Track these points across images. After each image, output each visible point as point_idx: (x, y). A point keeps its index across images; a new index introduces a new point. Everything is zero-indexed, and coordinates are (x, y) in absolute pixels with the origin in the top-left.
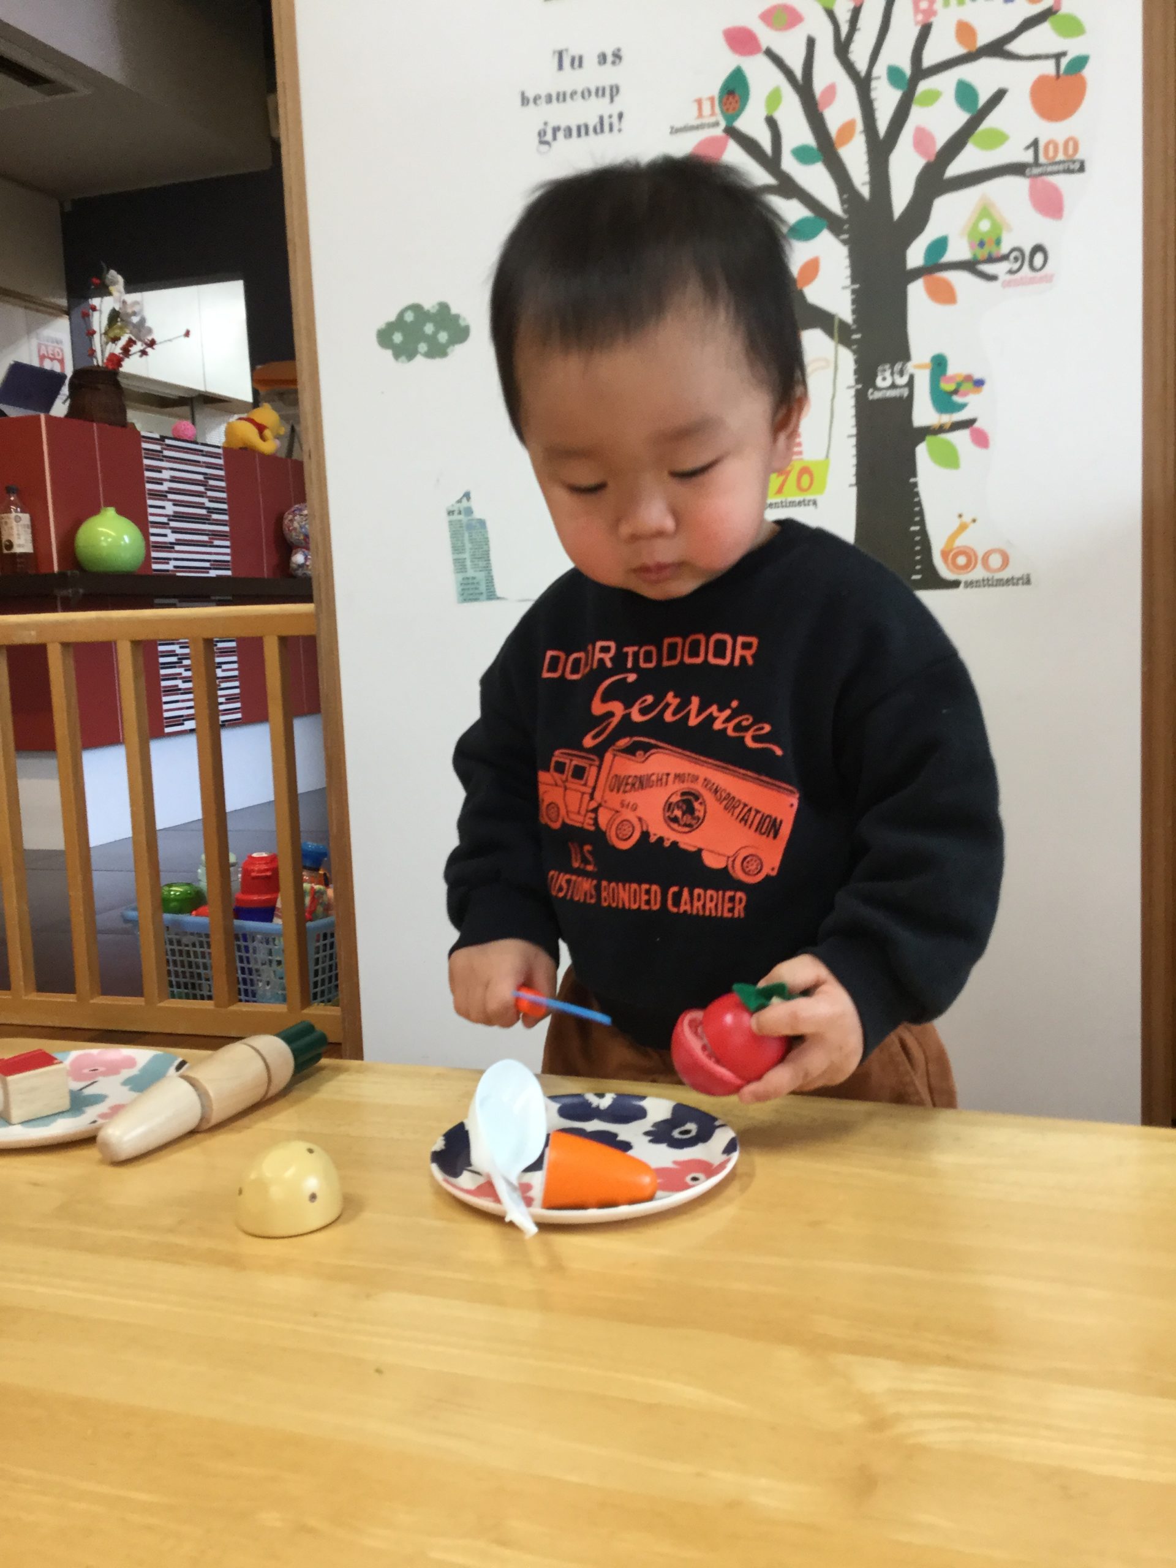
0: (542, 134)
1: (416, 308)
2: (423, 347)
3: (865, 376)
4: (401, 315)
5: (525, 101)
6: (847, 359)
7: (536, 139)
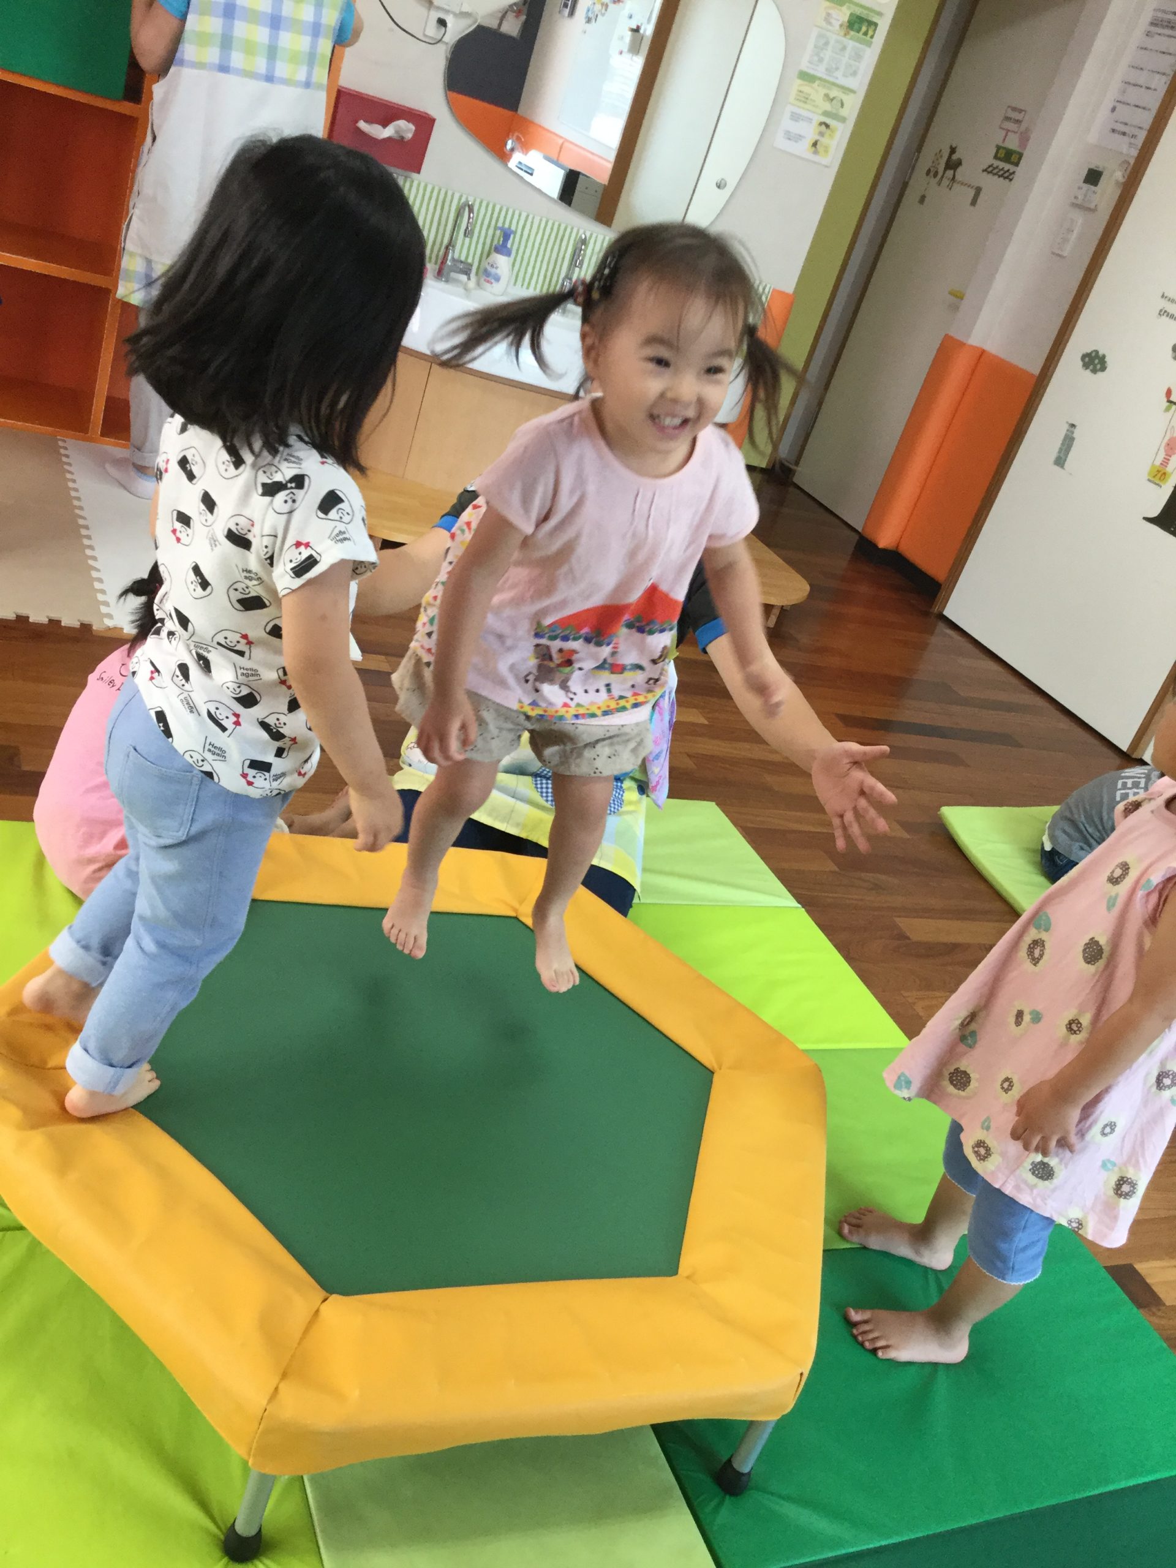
0: (1161, 311)
2: (1091, 367)
5: (1163, 296)
7: (1158, 312)
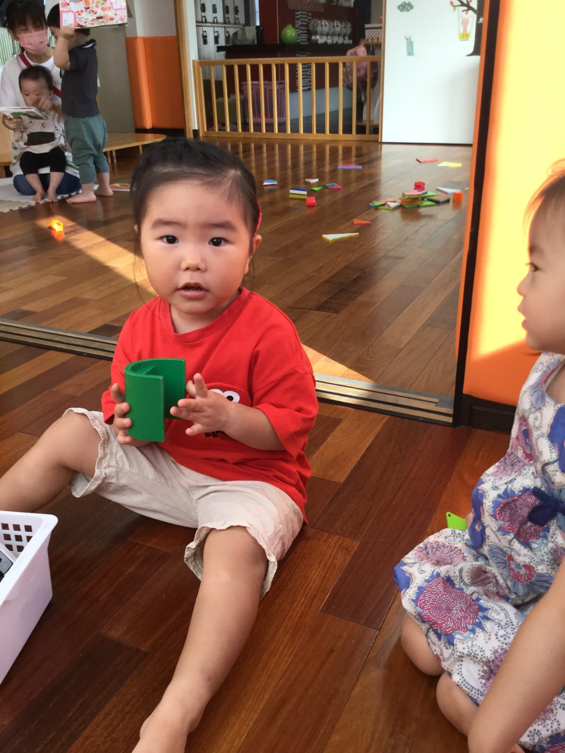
1: (405, 3)
2: (405, 10)
3: (478, 19)
4: (402, 4)
6: (475, 16)
